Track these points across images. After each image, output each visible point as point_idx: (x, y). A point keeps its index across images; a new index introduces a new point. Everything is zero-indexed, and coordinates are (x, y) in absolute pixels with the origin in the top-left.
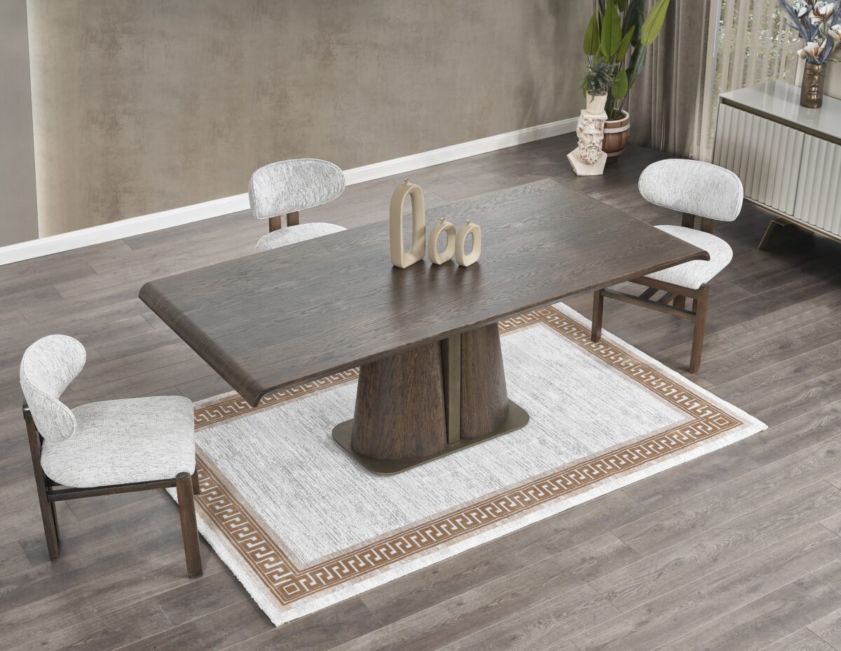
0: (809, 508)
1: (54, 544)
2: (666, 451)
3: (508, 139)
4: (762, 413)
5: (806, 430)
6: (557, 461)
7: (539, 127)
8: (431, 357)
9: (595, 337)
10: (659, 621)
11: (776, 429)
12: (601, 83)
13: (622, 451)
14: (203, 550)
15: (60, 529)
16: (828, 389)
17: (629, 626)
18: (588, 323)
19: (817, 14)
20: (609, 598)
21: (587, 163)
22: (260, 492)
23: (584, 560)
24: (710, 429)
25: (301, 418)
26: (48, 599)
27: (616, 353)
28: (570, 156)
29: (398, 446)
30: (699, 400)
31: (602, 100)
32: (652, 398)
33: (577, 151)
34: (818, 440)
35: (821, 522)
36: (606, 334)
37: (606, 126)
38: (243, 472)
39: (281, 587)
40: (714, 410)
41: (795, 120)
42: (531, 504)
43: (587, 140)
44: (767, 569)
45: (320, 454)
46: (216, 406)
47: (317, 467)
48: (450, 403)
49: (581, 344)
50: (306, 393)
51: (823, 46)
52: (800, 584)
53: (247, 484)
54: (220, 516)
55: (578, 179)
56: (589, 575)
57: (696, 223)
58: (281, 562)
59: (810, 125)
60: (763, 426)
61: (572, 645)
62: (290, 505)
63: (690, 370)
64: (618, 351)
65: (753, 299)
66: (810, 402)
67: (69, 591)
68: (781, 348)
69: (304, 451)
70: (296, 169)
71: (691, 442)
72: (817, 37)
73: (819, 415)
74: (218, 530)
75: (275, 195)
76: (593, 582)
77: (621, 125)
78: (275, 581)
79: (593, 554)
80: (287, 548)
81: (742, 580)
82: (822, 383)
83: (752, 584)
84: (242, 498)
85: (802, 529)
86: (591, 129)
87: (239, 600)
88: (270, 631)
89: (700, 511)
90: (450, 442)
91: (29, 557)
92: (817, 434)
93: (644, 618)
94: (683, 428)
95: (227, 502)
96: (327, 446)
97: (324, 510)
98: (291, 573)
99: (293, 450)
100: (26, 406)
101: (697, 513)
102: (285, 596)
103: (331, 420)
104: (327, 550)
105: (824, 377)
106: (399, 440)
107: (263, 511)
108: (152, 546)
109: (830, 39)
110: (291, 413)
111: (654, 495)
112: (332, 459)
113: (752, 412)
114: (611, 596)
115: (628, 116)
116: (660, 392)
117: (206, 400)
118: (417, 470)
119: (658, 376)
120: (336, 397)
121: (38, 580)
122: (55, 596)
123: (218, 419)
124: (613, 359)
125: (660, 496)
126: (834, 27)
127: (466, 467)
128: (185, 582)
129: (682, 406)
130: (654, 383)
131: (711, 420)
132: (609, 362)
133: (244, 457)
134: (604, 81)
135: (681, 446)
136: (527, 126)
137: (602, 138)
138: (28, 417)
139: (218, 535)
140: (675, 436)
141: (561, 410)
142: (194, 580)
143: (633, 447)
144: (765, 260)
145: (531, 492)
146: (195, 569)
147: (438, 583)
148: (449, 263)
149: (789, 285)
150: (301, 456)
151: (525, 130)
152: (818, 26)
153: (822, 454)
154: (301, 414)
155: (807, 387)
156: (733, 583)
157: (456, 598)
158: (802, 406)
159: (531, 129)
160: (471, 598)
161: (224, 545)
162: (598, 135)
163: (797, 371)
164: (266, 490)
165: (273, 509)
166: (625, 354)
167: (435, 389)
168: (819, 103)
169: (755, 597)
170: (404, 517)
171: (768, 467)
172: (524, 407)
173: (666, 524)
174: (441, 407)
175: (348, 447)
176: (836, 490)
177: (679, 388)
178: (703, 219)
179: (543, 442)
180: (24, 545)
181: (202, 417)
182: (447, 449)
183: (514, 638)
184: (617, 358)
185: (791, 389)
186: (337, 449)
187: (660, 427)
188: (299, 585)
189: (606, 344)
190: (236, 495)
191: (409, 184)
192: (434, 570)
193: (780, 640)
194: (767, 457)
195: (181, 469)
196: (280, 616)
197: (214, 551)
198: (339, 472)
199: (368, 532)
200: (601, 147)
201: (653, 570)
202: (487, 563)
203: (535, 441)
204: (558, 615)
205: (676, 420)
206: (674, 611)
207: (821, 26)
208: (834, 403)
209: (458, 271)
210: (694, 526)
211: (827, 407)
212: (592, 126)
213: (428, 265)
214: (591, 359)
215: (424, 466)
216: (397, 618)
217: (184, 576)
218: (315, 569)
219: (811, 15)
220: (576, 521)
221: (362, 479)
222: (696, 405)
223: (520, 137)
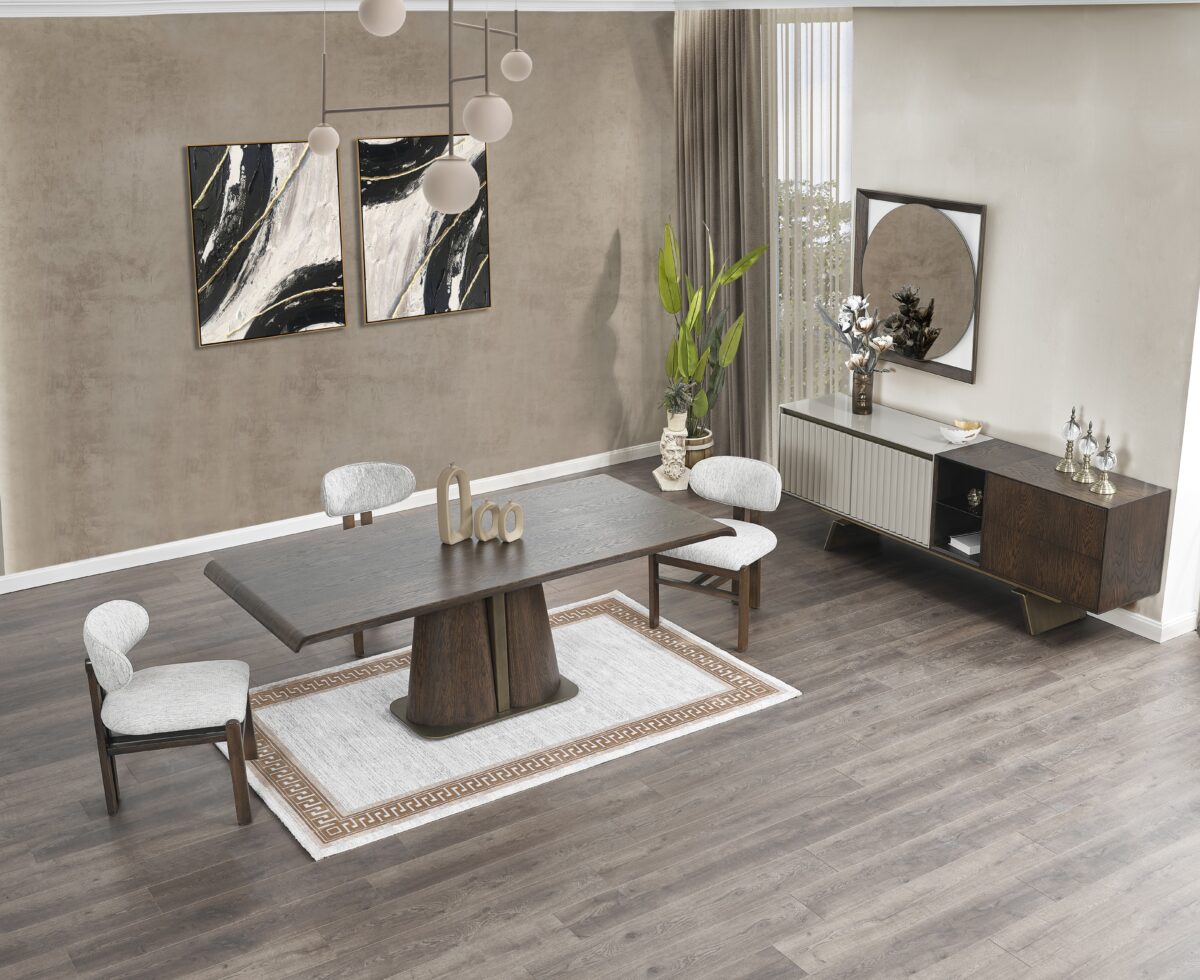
0: (827, 757)
1: (113, 801)
2: (703, 714)
3: (600, 460)
4: (800, 683)
5: (836, 696)
6: (597, 725)
7: (631, 448)
8: (477, 626)
9: (653, 624)
10: (670, 847)
11: (809, 695)
12: (679, 402)
13: (661, 716)
14: (251, 800)
15: (121, 790)
16: (865, 662)
17: (644, 851)
18: (646, 612)
19: (858, 327)
20: (628, 831)
21: (671, 479)
22: (314, 756)
23: (611, 802)
24: (748, 696)
25: (363, 696)
26: (104, 845)
27: (671, 637)
28: (656, 472)
29: (449, 713)
30: (741, 673)
31: (683, 417)
32: (698, 673)
33: (662, 468)
34: (847, 703)
35: (836, 767)
36: (664, 622)
37: (688, 443)
38: (301, 741)
39: (324, 830)
40: (754, 680)
41: (849, 426)
42: (570, 759)
43: (670, 456)
44: (778, 805)
45: (377, 724)
46: (283, 688)
47: (372, 734)
48: (498, 671)
49: (640, 631)
51: (867, 357)
52: (805, 816)
53: (304, 751)
54: (275, 776)
55: (663, 495)
56: (613, 814)
57: (747, 516)
58: (328, 811)
59: (862, 430)
60: (797, 693)
61: (588, 868)
62: (342, 766)
63: (739, 650)
64: (673, 636)
65: (810, 591)
66: (847, 673)
67: (124, 838)
68: (828, 630)
69: (362, 722)
70: (368, 471)
71: (728, 706)
72: (862, 350)
73: (852, 683)
74: (271, 787)
75: (347, 494)
76: (616, 819)
77: (704, 442)
78: (319, 825)
79: (620, 797)
80: (334, 799)
81: (752, 815)
82: (861, 658)
83: (762, 817)
84: (297, 760)
85: (817, 773)
86: (673, 445)
87: (284, 840)
88: (310, 865)
89: (726, 761)
90: (500, 710)
91: (88, 813)
92: (847, 699)
93: (657, 846)
94: (722, 696)
95: (282, 764)
96: (384, 717)
97: (374, 769)
98: (335, 819)
99: (351, 721)
100: (88, 660)
101: (722, 763)
102: (326, 837)
104: (372, 800)
105: (863, 653)
106: (449, 707)
107: (316, 770)
108: (207, 802)
109: (873, 351)
110: (355, 692)
111: (685, 750)
112: (387, 729)
113: (789, 682)
114: (631, 829)
115: (711, 434)
116: (707, 668)
117: (274, 684)
118: (468, 735)
119: (707, 654)
120: (399, 679)
121: (96, 830)
122: (111, 843)
123: (284, 698)
124: (669, 642)
125: (691, 751)
126: (875, 340)
127: (514, 732)
128: (236, 829)
129: (726, 679)
130: (702, 661)
131: (750, 689)
132: (664, 645)
133: (304, 728)
134: (682, 399)
135: (717, 710)
136: (618, 448)
137: (684, 454)
138: (90, 669)
139: (270, 790)
140: (714, 703)
141: (611, 684)
142: (246, 827)
143: (672, 713)
144: (828, 559)
145: (571, 750)
146: (245, 817)
147: (471, 824)
148: (494, 540)
149: (846, 579)
150: (359, 726)
151: (615, 452)
152: (861, 339)
153: (848, 714)
154: (363, 692)
155: (846, 662)
156: (744, 817)
157: (487, 835)
158: (836, 677)
159: (621, 451)
160: (500, 834)
161: (275, 798)
162: (679, 451)
163: (838, 649)
164: (321, 754)
165: (326, 769)
166: (679, 638)
167: (482, 658)
168: (868, 410)
169: (763, 827)
170: (449, 772)
171: (795, 726)
172: (576, 683)
173: (692, 772)
174: (489, 674)
175: (403, 717)
176: (854, 742)
177: (725, 665)
178: (752, 512)
179: (589, 710)
180: (84, 804)
181: (268, 698)
182: (497, 716)
183: (535, 864)
184: (671, 641)
185: (830, 663)
186: (393, 720)
187: (701, 696)
188: (342, 828)
189: (664, 631)
190: (292, 759)
191: (454, 467)
192: (470, 813)
193: (779, 859)
194: (795, 718)
195: (231, 716)
196: (319, 851)
197: (265, 804)
199: (411, 786)
200: (683, 463)
201: (673, 808)
202: (519, 807)
203: (582, 710)
204: (579, 845)
205: (717, 690)
206: (686, 839)
207: (864, 339)
208: (868, 674)
209: (502, 546)
210: (717, 774)
211: (861, 677)
212: (674, 443)
213: (475, 541)
214: (647, 642)
215: (474, 731)
216: (429, 852)
217: (235, 825)
218: (357, 816)
219: (854, 329)
220: (608, 772)
222: (739, 677)
223: (611, 457)
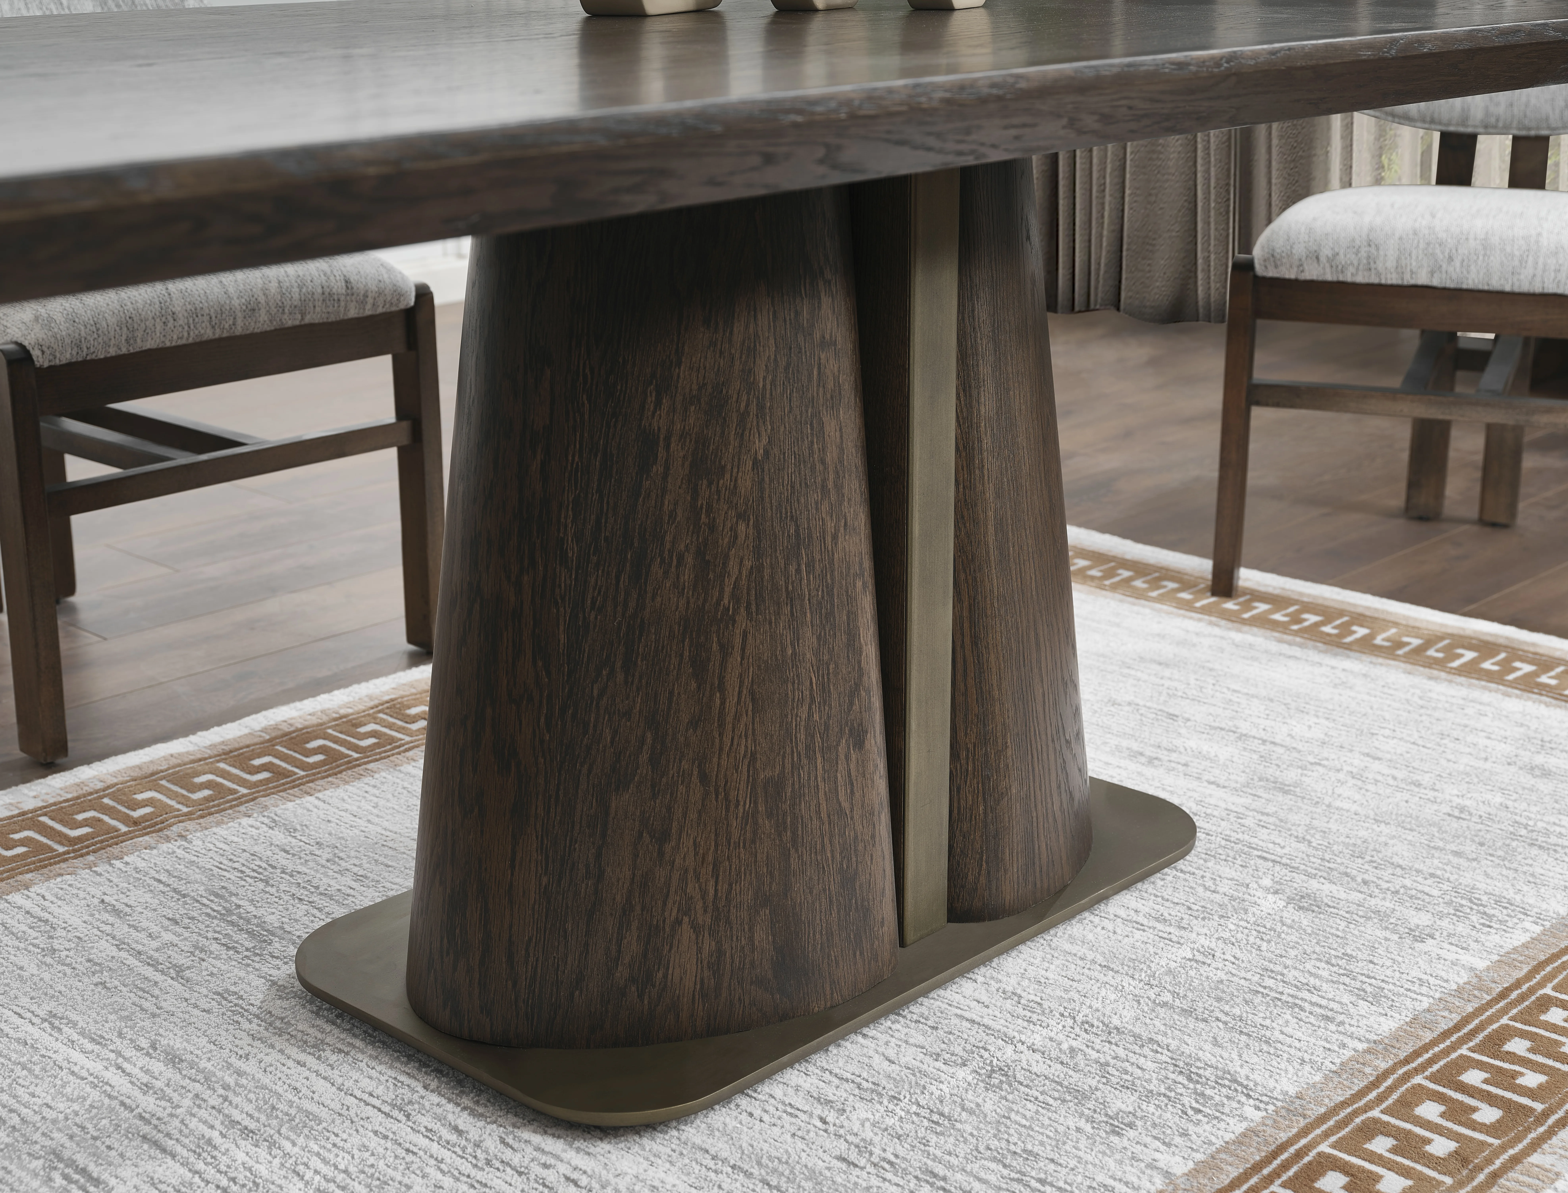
25: (122, 930)
45: (250, 1067)
47: (246, 1132)
50: (128, 837)
69: (157, 1066)
96: (280, 1028)
99: (97, 1067)
103: (272, 920)
106: (686, 931)
110: (68, 913)
112: (320, 1085)
120: (279, 837)
150: (146, 1088)
154: (117, 912)
179: (1305, 902)
186: (334, 1035)
198: (374, 1143)
203: (1272, 903)
215: (820, 1059)
221: (516, 1160)
